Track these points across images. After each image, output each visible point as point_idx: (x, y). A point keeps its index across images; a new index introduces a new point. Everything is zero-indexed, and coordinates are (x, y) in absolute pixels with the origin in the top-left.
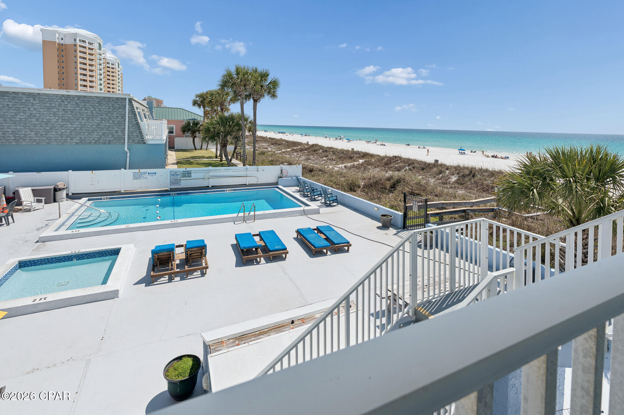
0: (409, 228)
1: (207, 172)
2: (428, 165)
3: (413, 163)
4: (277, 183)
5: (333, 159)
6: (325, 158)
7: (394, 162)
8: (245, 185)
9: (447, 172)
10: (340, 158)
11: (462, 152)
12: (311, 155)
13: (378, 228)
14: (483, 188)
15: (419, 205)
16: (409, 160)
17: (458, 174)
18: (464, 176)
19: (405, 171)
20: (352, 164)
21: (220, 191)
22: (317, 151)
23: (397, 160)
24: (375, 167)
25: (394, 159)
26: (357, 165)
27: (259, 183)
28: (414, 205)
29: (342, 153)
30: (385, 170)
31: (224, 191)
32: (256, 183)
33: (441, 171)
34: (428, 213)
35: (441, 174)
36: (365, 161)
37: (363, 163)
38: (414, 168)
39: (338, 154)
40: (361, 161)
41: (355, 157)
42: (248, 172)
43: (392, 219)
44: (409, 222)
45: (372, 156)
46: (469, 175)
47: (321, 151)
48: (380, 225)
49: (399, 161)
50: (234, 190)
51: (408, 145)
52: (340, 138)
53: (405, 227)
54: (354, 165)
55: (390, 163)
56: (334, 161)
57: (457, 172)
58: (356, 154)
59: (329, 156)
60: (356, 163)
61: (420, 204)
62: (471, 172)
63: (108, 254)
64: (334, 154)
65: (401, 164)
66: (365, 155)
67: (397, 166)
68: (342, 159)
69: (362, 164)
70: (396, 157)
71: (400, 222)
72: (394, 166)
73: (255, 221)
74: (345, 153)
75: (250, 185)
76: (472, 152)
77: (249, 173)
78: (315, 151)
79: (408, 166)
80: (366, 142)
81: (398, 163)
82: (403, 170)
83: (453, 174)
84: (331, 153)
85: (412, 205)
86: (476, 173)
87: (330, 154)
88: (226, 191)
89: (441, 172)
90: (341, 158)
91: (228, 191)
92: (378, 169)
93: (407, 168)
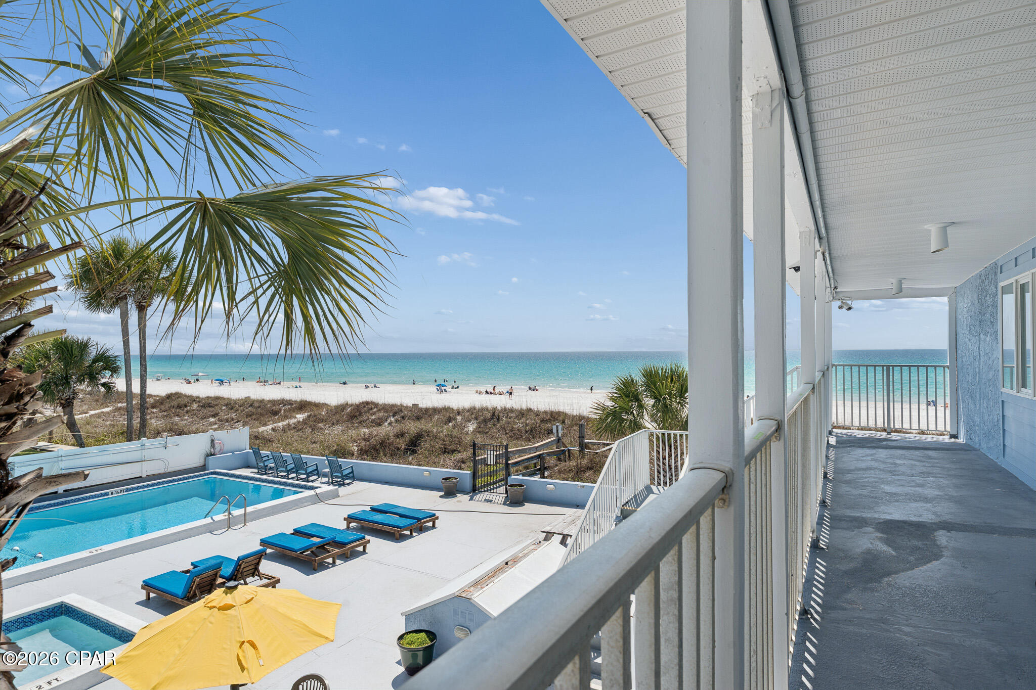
0: (483, 490)
1: (54, 462)
2: (425, 411)
3: (401, 410)
4: (205, 465)
5: (233, 419)
6: (212, 420)
7: (366, 412)
8: (139, 479)
9: (459, 418)
10: (248, 416)
11: (441, 388)
12: (174, 416)
13: (441, 497)
14: (514, 434)
15: (496, 455)
16: (393, 406)
17: (476, 418)
18: (485, 421)
19: (390, 424)
20: (286, 422)
21: (98, 496)
22: (186, 406)
23: (371, 409)
24: (333, 424)
25: (364, 407)
26: (294, 424)
27: (170, 470)
28: (489, 456)
29: (249, 407)
30: (353, 427)
31: (107, 494)
32: (162, 471)
33: (450, 417)
34: (509, 462)
35: (450, 422)
36: (309, 417)
37: (306, 419)
38: (403, 418)
39: (241, 408)
40: (300, 417)
41: (282, 412)
42: (145, 452)
43: (458, 482)
44: (479, 482)
45: (317, 405)
46: (493, 418)
47: (195, 406)
48: (443, 493)
49: (375, 410)
50: (127, 490)
51: (345, 383)
52: (195, 378)
53: (475, 490)
54: (289, 425)
55: (360, 414)
56: (237, 422)
57: (473, 416)
58: (284, 406)
59: (222, 414)
60: (293, 421)
61: (498, 453)
62: (493, 414)
63: (34, 620)
64: (232, 409)
65: (381, 414)
66: (303, 406)
67: (373, 417)
68: (254, 417)
69: (305, 422)
70: (367, 403)
71: (468, 483)
72: (368, 419)
73: (247, 524)
74: (257, 405)
75: (150, 477)
76: (453, 387)
77: (147, 454)
78: (179, 407)
79: (394, 416)
80: (259, 384)
81: (374, 414)
82: (386, 424)
83: (469, 421)
84: (224, 408)
85: (486, 456)
86: (501, 415)
87: (221, 409)
88: (112, 494)
89: (449, 420)
90: (251, 416)
91: (115, 494)
92: (340, 428)
93: (393, 419)
